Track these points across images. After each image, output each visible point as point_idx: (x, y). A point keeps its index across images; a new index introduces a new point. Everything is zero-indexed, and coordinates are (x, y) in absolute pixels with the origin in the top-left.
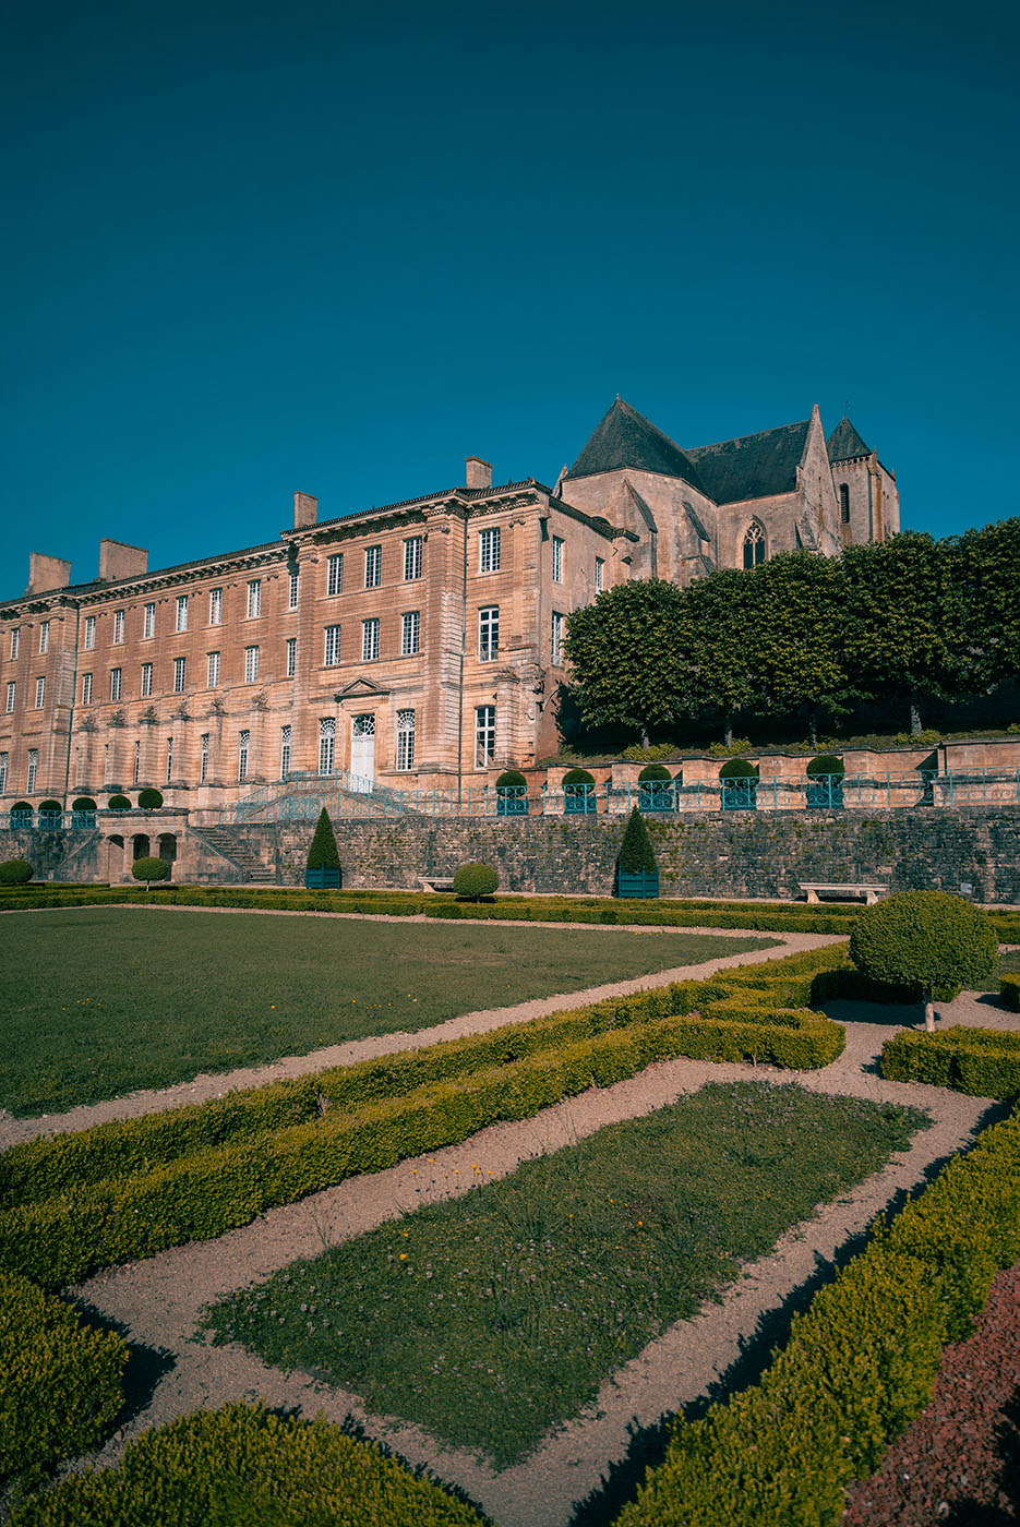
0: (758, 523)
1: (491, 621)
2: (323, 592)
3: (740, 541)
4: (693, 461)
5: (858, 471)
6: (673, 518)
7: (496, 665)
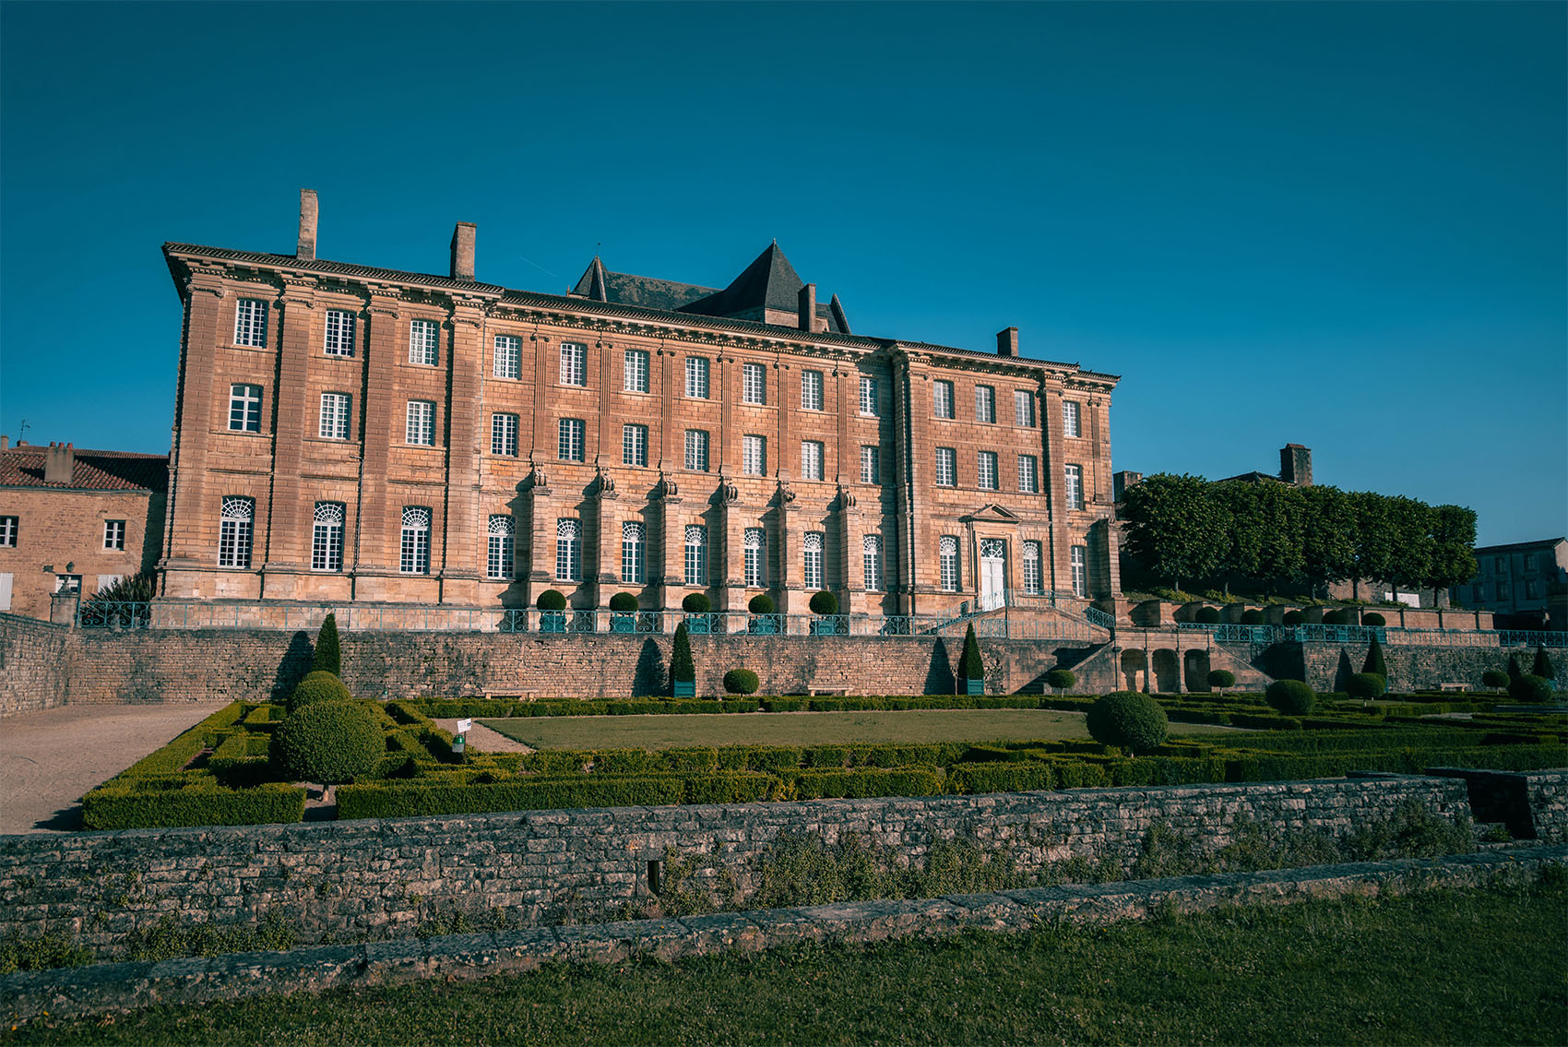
1: (1072, 477)
7: (1084, 514)
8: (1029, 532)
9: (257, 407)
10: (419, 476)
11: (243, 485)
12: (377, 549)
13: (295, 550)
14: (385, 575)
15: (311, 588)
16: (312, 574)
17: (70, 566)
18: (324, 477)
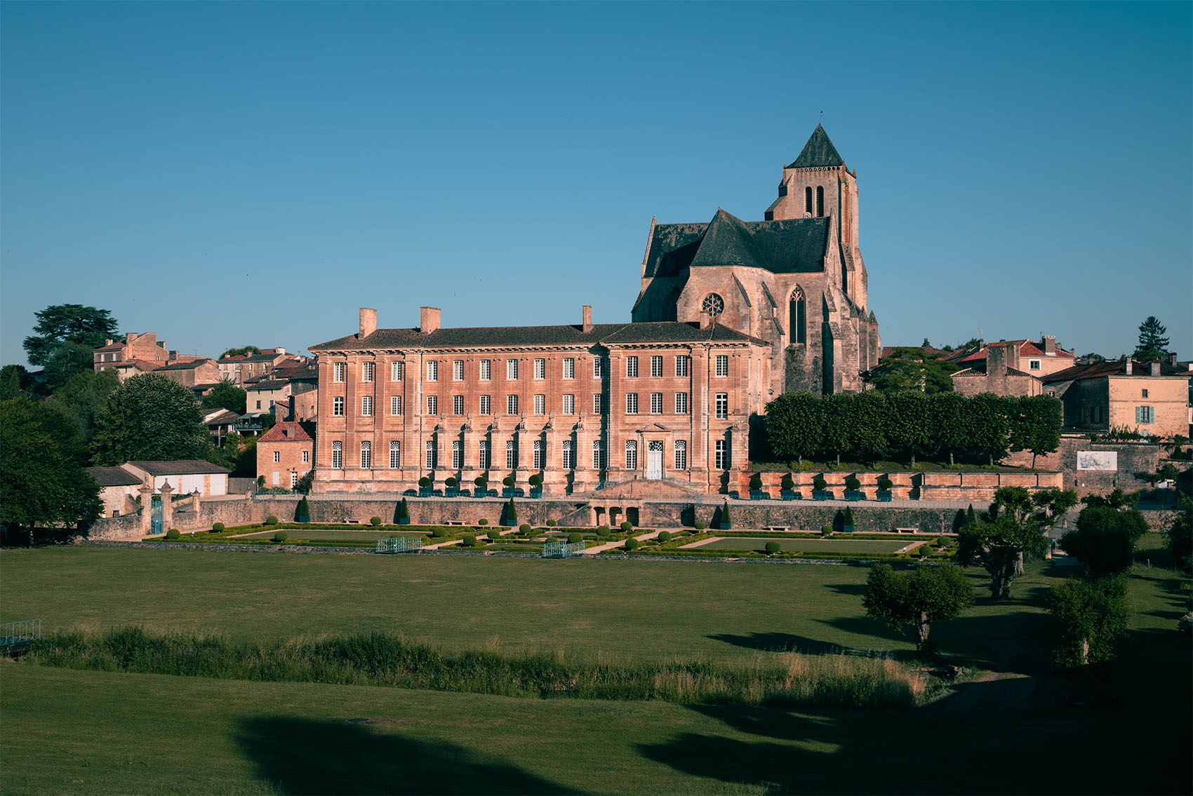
0: (799, 289)
1: (722, 400)
2: (625, 375)
3: (788, 298)
4: (752, 233)
5: (831, 178)
6: (756, 293)
7: (726, 422)
8: (678, 436)
9: (341, 405)
10: (395, 429)
11: (338, 437)
12: (381, 459)
13: (355, 460)
14: (382, 470)
15: (360, 476)
16: (359, 470)
17: (294, 469)
18: (363, 432)
